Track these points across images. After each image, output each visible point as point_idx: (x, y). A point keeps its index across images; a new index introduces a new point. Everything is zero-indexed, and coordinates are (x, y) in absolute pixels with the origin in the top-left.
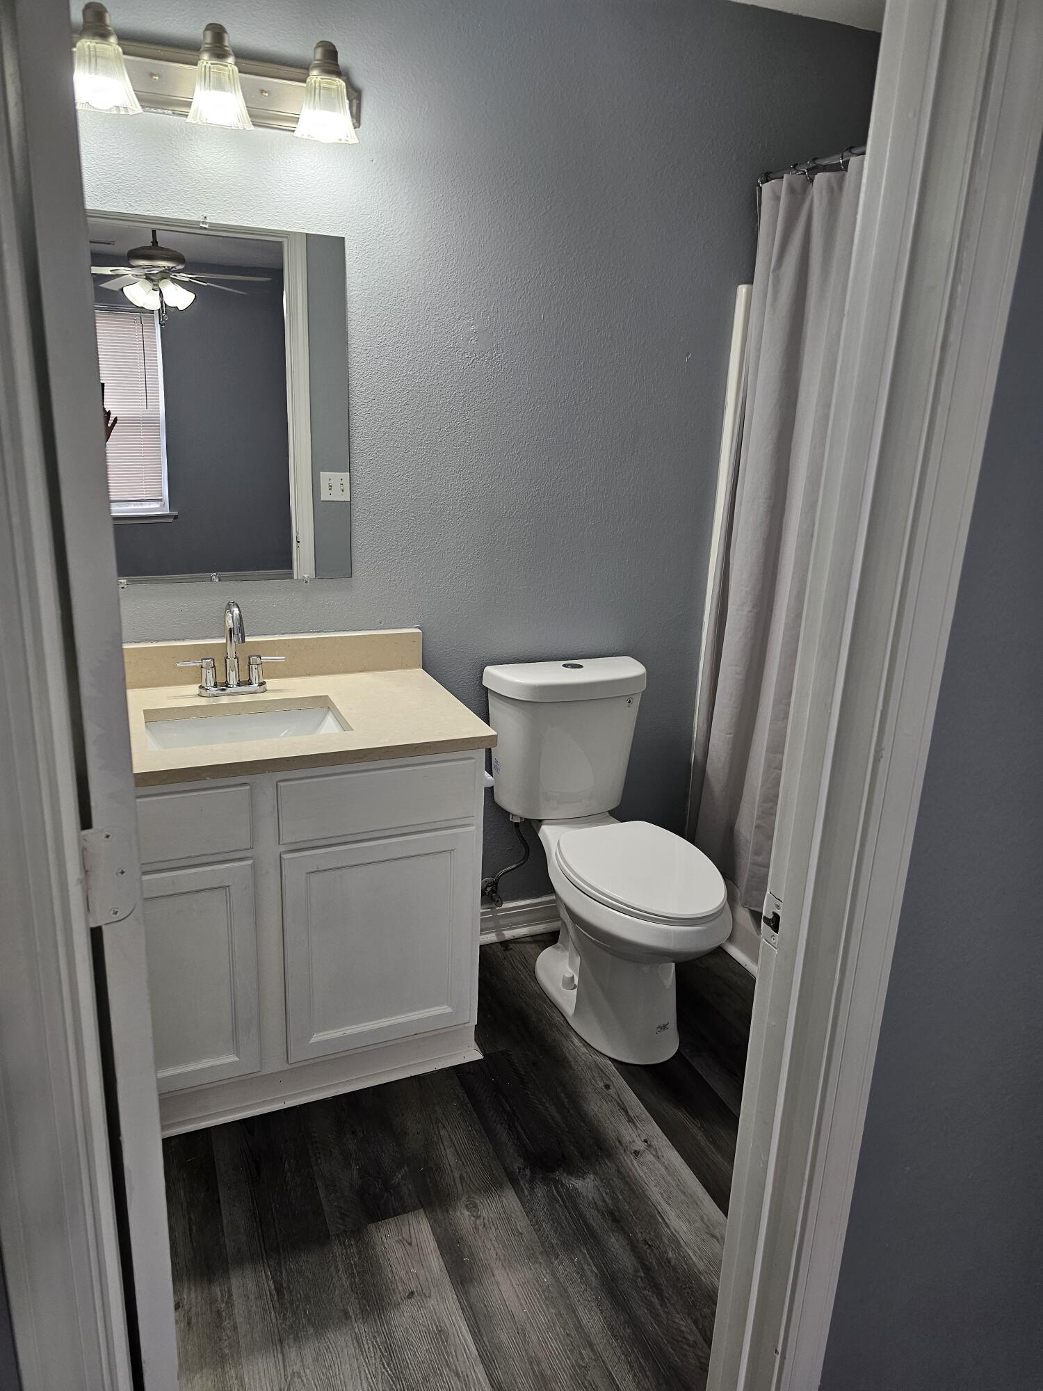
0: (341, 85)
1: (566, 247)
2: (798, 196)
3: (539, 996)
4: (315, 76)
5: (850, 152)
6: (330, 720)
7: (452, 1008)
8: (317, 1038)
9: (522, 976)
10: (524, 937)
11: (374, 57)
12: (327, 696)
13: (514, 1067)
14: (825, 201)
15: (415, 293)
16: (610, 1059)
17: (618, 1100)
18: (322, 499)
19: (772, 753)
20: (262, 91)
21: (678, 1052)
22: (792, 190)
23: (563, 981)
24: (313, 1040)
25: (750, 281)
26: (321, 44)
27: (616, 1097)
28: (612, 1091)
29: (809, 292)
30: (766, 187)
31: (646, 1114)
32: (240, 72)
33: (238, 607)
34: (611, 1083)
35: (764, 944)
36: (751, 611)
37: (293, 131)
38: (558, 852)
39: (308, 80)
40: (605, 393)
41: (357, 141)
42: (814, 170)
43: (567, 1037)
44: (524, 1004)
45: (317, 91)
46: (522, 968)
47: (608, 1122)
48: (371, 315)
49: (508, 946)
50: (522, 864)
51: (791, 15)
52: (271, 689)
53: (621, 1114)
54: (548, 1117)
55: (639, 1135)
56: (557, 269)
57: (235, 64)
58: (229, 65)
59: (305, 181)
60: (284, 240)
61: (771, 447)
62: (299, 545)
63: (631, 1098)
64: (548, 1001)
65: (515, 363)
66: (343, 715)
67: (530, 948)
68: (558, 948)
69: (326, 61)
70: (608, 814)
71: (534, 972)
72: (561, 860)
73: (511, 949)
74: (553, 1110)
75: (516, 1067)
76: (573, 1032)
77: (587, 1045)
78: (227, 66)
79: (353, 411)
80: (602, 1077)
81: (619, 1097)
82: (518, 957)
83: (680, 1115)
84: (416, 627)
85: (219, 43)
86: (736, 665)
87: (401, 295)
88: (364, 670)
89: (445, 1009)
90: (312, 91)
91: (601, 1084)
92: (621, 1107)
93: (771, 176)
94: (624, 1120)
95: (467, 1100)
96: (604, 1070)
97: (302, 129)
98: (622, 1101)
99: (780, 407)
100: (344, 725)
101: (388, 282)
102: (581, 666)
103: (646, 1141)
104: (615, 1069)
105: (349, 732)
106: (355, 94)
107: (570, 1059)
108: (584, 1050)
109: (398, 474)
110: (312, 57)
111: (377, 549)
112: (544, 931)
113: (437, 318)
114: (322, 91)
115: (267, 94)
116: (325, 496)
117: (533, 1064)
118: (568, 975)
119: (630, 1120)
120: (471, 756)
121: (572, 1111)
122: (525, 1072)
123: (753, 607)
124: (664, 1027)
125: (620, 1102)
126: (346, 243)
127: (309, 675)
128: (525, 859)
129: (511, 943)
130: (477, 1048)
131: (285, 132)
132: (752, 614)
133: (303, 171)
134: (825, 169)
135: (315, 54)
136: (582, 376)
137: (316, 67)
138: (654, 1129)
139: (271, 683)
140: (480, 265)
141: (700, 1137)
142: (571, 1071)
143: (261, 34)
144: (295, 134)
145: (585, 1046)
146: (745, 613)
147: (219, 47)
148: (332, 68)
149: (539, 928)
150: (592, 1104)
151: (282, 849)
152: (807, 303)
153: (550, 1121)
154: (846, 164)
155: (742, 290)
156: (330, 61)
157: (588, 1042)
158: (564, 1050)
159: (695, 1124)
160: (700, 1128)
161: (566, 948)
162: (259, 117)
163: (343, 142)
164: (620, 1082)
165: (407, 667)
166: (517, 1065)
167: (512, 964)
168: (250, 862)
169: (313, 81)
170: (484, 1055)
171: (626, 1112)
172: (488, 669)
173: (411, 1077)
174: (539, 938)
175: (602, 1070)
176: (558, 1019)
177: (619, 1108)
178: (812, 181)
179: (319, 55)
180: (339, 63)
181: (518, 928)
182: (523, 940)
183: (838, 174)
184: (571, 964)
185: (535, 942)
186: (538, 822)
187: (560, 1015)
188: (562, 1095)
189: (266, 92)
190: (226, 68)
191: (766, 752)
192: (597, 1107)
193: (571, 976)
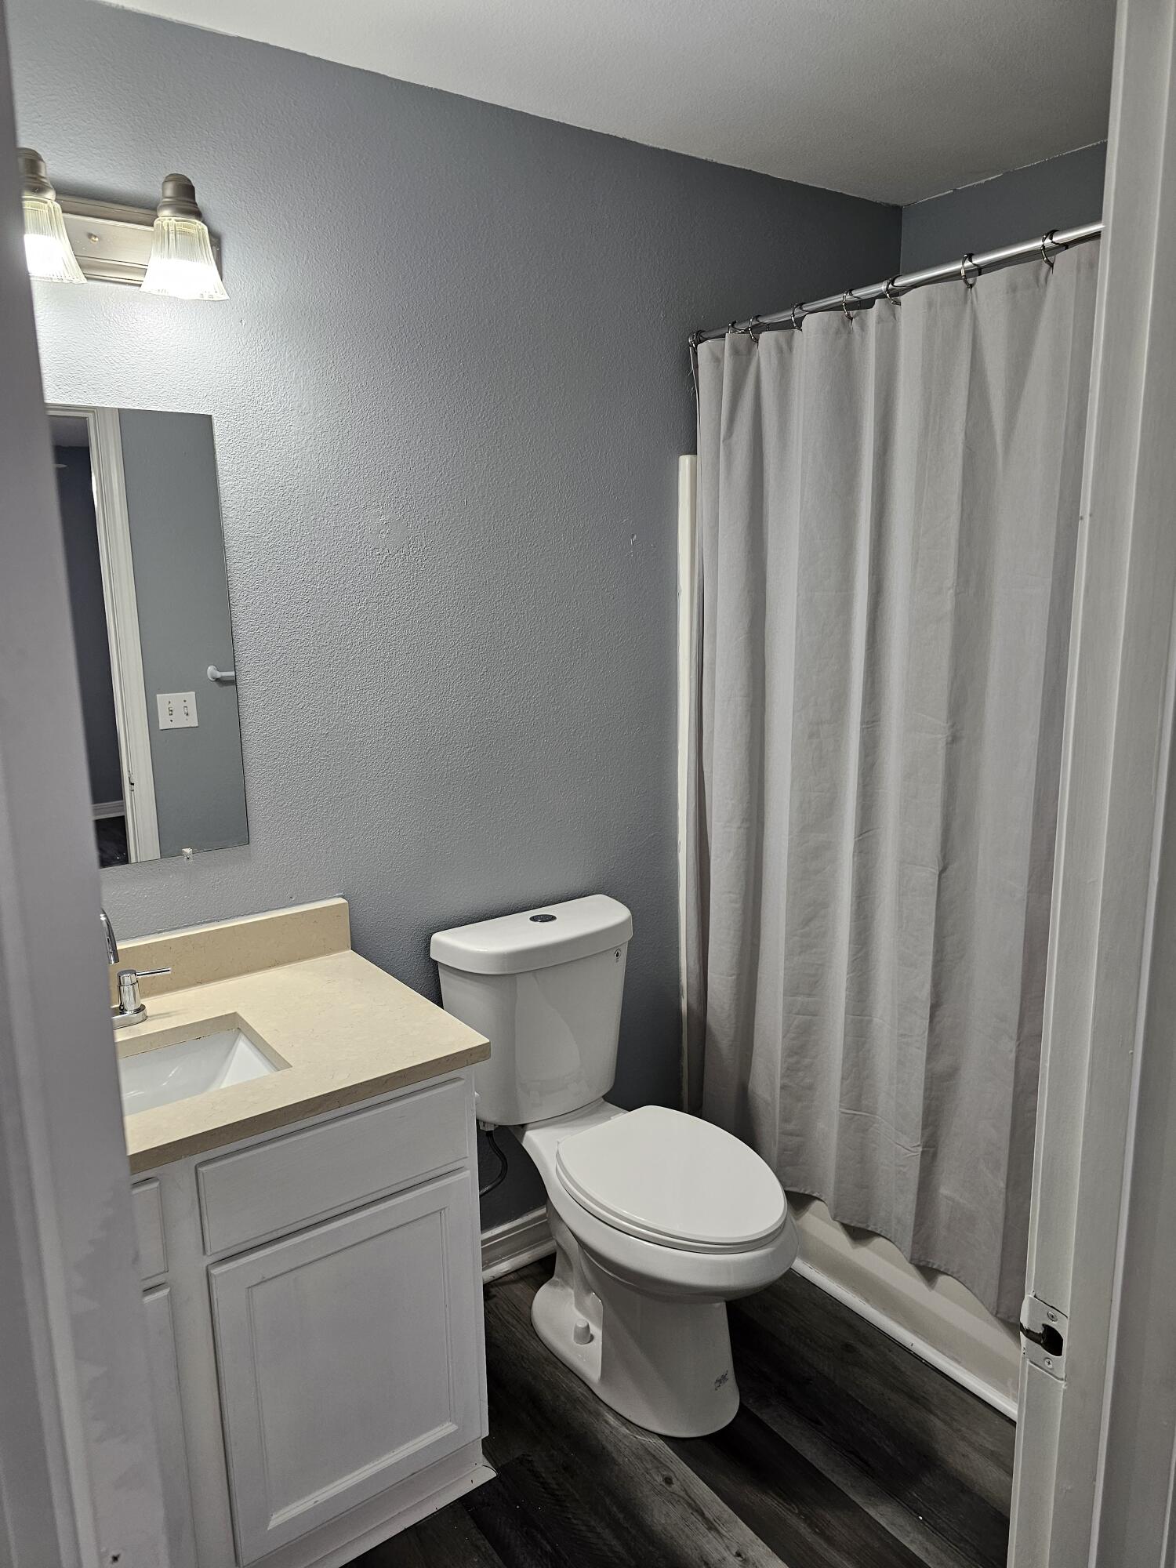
0: (203, 229)
1: (486, 419)
2: (744, 357)
3: (546, 1360)
4: (166, 218)
5: (801, 308)
6: (242, 1046)
7: (457, 1424)
8: (277, 1519)
9: (517, 1334)
10: (507, 1274)
11: (234, 196)
12: (235, 1013)
13: (541, 1480)
14: (775, 361)
15: (308, 480)
16: (661, 1436)
17: (687, 1497)
18: (161, 728)
19: (791, 996)
20: (90, 235)
21: (741, 1406)
22: (736, 352)
23: (575, 1332)
24: (272, 1524)
25: (693, 451)
26: (171, 177)
27: (682, 1494)
28: (676, 1487)
29: (766, 462)
30: (703, 349)
31: (727, 1512)
32: (63, 212)
33: (104, 913)
34: (672, 1475)
35: (1030, 1366)
36: (739, 828)
37: (140, 285)
38: (558, 1167)
39: (156, 222)
40: (546, 587)
41: (227, 297)
42: (759, 329)
43: (598, 1415)
44: (530, 1378)
45: (172, 236)
46: (515, 1322)
47: (684, 1537)
48: (253, 510)
49: (490, 1292)
50: (500, 1183)
51: (706, 161)
52: (155, 1013)
53: (694, 1518)
54: (605, 1548)
55: (728, 1547)
56: (478, 445)
57: (56, 200)
58: (49, 201)
59: (154, 346)
60: (90, 416)
61: (744, 636)
62: (134, 787)
63: (702, 1491)
64: (561, 1365)
65: (437, 559)
66: (270, 1044)
67: (519, 1289)
68: (555, 1285)
69: (179, 198)
70: (603, 1100)
71: (532, 1325)
72: (566, 1179)
73: (495, 1296)
74: (607, 1534)
75: (543, 1478)
76: (604, 1406)
77: (627, 1422)
78: (46, 203)
79: (237, 631)
80: (657, 1468)
81: (687, 1494)
82: (505, 1307)
83: (768, 1503)
84: (338, 897)
85: (32, 173)
86: (730, 892)
87: (290, 482)
88: (276, 963)
89: (447, 1428)
90: (164, 236)
91: (660, 1479)
92: (692, 1508)
93: (705, 335)
94: (703, 1528)
95: (491, 1551)
96: (657, 1456)
97: (150, 283)
98: (693, 1500)
99: (749, 592)
100: (276, 1061)
101: (272, 468)
102: (553, 918)
103: (738, 1555)
104: (669, 1450)
105: (287, 1071)
106: (216, 240)
107: (610, 1448)
108: (624, 1430)
109: (303, 704)
110: (161, 196)
111: (280, 803)
112: (531, 1260)
113: (337, 508)
114: (178, 236)
115: (97, 239)
116: (164, 723)
117: (565, 1469)
118: (582, 1325)
119: (711, 1527)
120: (455, 1076)
121: (634, 1532)
122: (558, 1484)
123: (742, 822)
124: (722, 1380)
125: (690, 1502)
126: (215, 422)
127: (200, 983)
128: (502, 1176)
129: (492, 1287)
130: (487, 1463)
131: (123, 286)
132: (742, 830)
133: (151, 335)
134: (770, 327)
135: (164, 190)
136: (518, 569)
137: (167, 205)
138: (743, 1533)
139: (151, 1004)
140: (386, 443)
141: (803, 1529)
142: (617, 1468)
143: (82, 164)
144: (142, 289)
145: (624, 1424)
146: (734, 830)
147: (35, 179)
148: (190, 207)
149: (524, 1258)
150: (656, 1512)
151: (209, 1260)
152: (765, 474)
153: (609, 1554)
154: (799, 323)
155: (685, 461)
156: (186, 200)
157: (628, 1417)
158: (599, 1436)
159: (790, 1510)
160: (798, 1515)
161: (566, 1283)
162: (90, 267)
163: (206, 298)
164: (682, 1470)
165: (332, 951)
166: (544, 1475)
167: (500, 1319)
168: (166, 1292)
169: (165, 223)
170: (497, 1470)
171: (702, 1514)
172: (436, 937)
173: (406, 1530)
174: (525, 1272)
175: (654, 1456)
176: (580, 1390)
177: (690, 1511)
178: (757, 341)
179: (170, 190)
180: (197, 200)
181: (497, 1264)
182: (506, 1279)
183: (787, 332)
184: (580, 1305)
185: (521, 1279)
186: (520, 1128)
187: (581, 1383)
188: (615, 1509)
189: (95, 237)
190: (46, 205)
191: (784, 995)
192: (664, 1516)
193: (586, 1325)
